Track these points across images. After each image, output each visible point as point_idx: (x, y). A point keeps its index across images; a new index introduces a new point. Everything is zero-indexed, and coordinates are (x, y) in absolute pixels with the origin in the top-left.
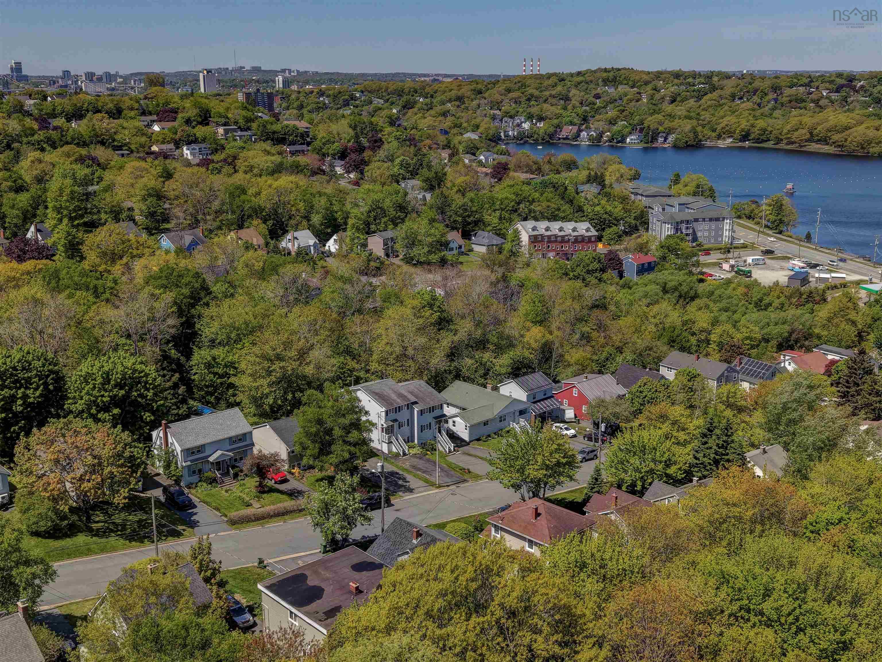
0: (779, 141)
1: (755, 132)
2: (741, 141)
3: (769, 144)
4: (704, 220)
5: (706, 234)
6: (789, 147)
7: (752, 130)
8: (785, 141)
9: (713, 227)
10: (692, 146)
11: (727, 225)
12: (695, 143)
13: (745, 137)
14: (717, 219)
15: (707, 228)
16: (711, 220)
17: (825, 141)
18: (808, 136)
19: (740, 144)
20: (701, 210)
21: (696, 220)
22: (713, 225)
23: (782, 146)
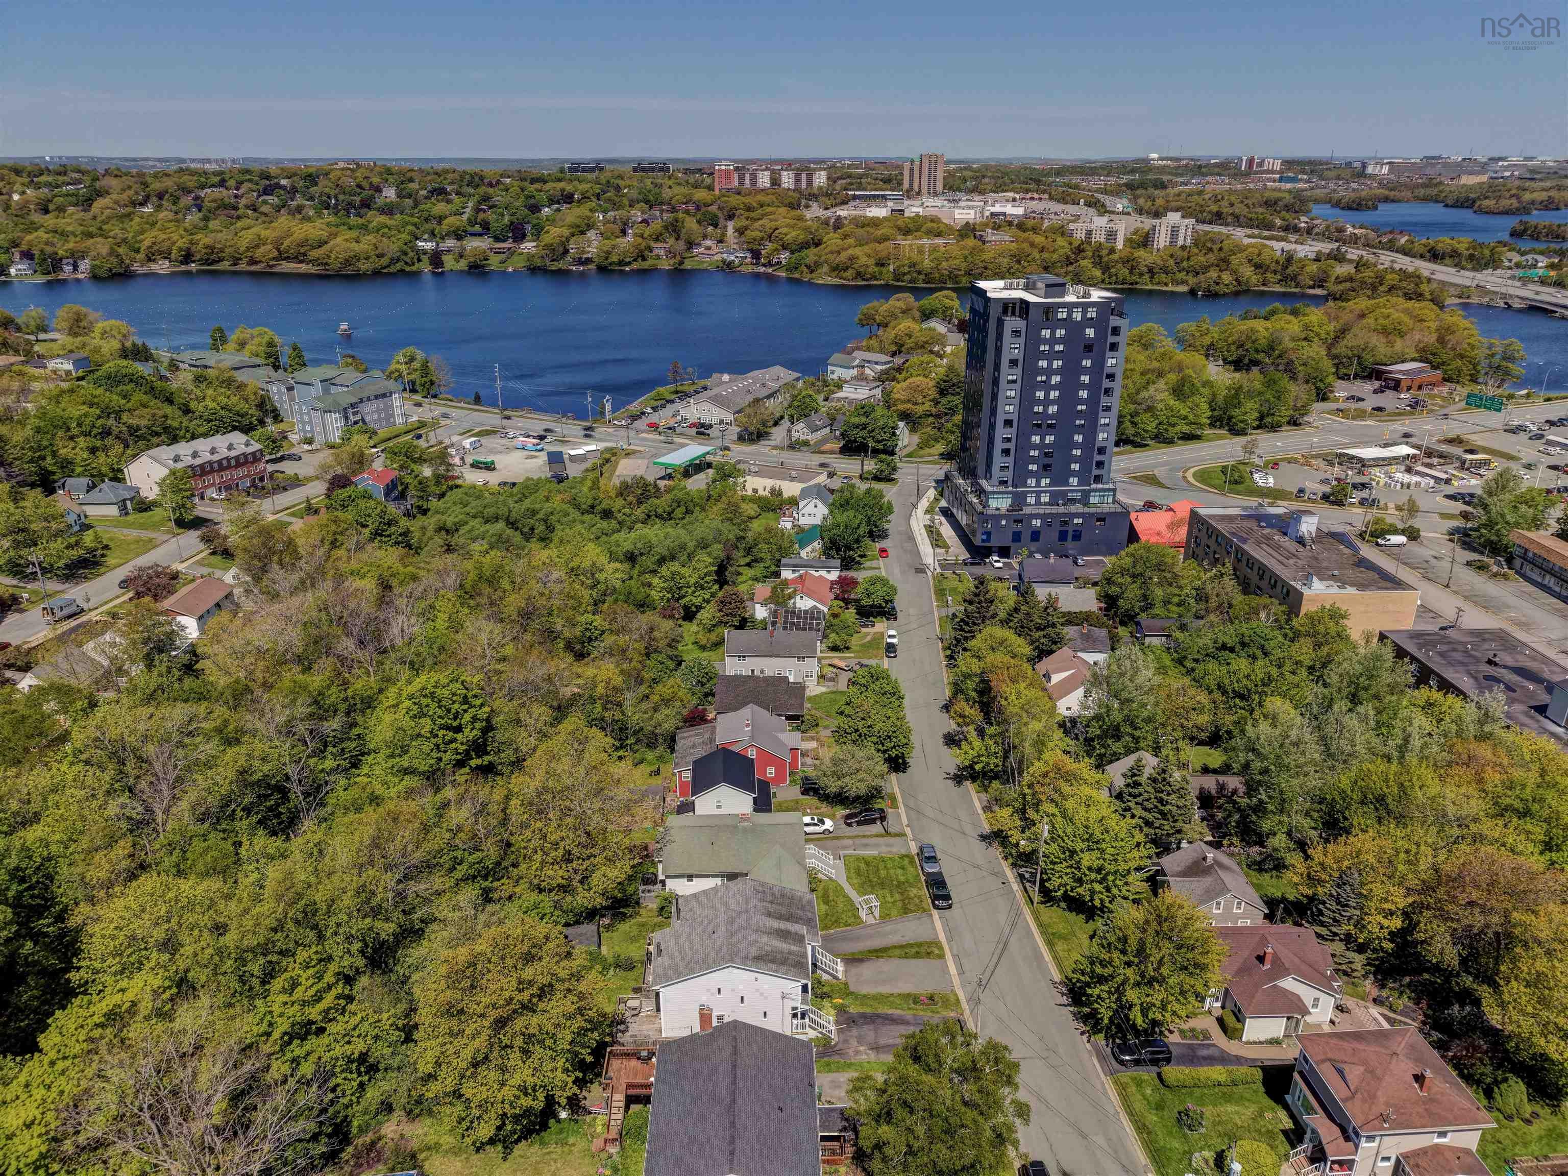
0: (236, 261)
1: (199, 251)
2: (182, 263)
3: (225, 265)
4: (369, 399)
5: (376, 416)
6: (253, 268)
7: (193, 248)
8: (245, 260)
9: (381, 406)
10: (120, 275)
11: (396, 400)
12: (122, 271)
13: (187, 257)
14: (384, 396)
15: (374, 408)
16: (376, 397)
17: (299, 258)
18: (276, 253)
19: (183, 268)
20: (357, 386)
21: (361, 401)
22: (381, 403)
23: (243, 266)
